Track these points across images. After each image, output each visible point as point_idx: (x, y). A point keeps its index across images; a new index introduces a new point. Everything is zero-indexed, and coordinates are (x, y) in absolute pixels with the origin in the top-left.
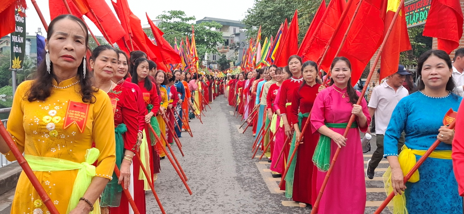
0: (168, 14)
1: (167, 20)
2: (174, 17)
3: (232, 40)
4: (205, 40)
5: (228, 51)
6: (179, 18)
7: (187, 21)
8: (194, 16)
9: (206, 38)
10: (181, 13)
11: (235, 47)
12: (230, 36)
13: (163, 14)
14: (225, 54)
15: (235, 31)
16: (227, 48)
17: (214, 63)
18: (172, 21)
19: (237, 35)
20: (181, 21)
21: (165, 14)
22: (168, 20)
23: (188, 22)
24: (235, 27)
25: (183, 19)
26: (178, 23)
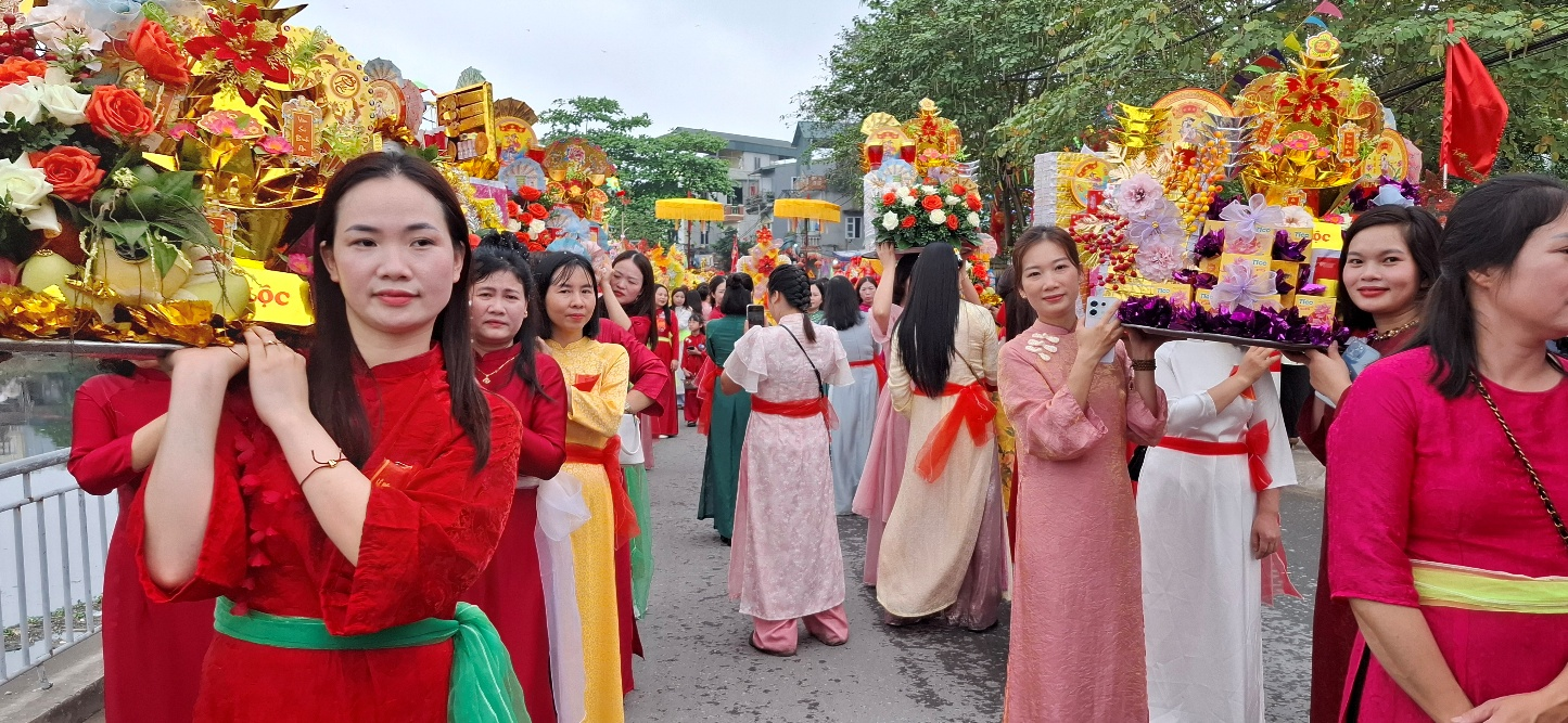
0: (571, 110)
1: (567, 127)
2: (586, 117)
3: (753, 189)
4: (680, 185)
5: (742, 219)
6: (604, 121)
7: (627, 129)
8: (646, 115)
9: (681, 178)
10: (609, 105)
11: (762, 207)
12: (747, 178)
13: (555, 107)
14: (734, 227)
15: (757, 162)
16: (738, 211)
17: (704, 252)
18: (582, 129)
19: (767, 173)
20: (609, 130)
21: (562, 108)
22: (571, 125)
23: (628, 133)
24: (758, 156)
25: (614, 124)
26: (601, 136)
